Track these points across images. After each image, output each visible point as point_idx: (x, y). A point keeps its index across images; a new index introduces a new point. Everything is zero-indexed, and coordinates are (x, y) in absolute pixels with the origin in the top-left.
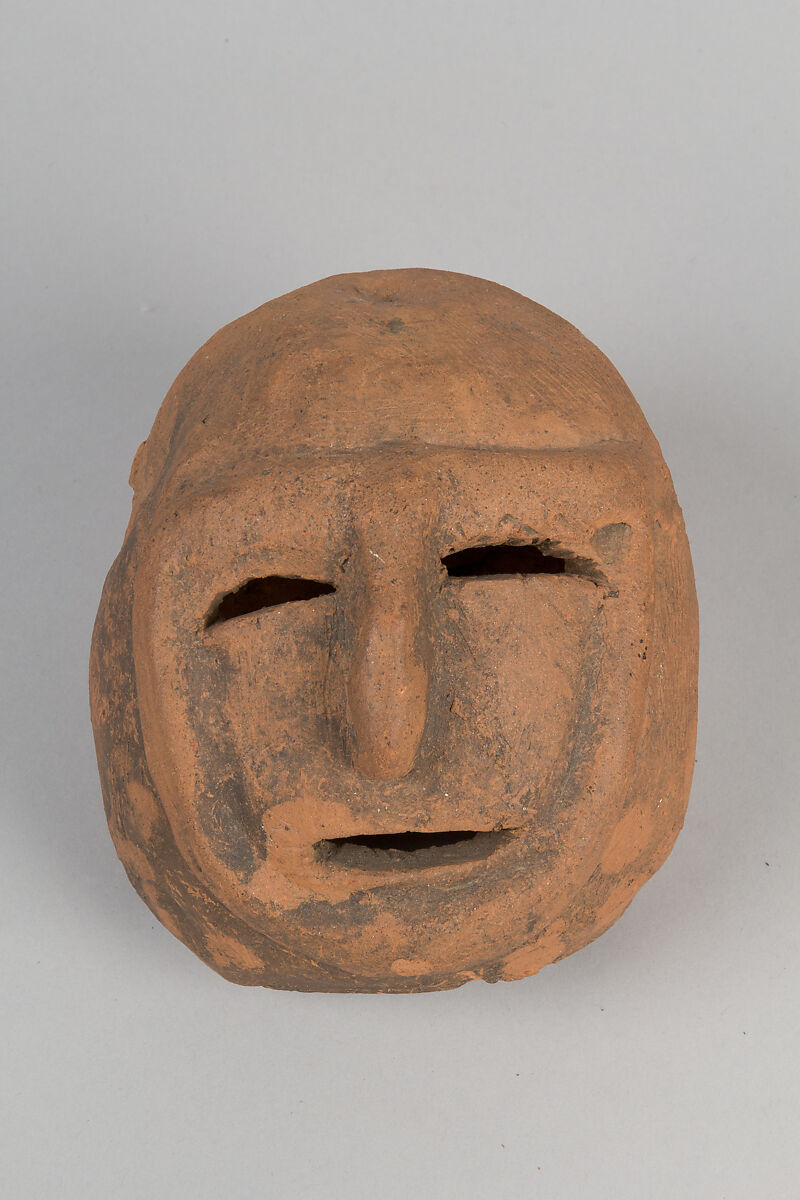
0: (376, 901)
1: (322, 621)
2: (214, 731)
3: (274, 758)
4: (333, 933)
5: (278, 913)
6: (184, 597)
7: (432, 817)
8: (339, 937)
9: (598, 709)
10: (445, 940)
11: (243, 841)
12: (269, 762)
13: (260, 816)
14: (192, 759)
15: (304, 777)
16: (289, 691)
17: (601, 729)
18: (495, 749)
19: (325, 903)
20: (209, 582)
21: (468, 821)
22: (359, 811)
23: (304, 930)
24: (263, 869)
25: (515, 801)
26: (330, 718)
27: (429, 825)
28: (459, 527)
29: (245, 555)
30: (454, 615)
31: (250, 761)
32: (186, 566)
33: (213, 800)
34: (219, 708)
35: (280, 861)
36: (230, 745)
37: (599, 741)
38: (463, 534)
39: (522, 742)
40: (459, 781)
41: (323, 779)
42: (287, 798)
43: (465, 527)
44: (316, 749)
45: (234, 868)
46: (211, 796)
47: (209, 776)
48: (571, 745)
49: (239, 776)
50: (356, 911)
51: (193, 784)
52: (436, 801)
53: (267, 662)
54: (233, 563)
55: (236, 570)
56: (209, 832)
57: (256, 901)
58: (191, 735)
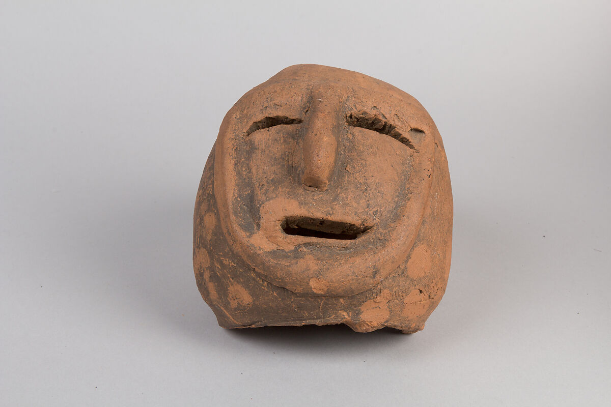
0: (305, 250)
1: (295, 130)
2: (244, 173)
3: (268, 183)
4: (284, 263)
5: (262, 252)
6: (240, 124)
7: (334, 212)
8: (287, 264)
9: (409, 189)
10: (335, 271)
11: (250, 221)
12: (266, 184)
13: (259, 208)
14: (233, 183)
15: (280, 189)
16: (278, 155)
17: (410, 195)
18: (363, 188)
19: (283, 250)
20: (251, 118)
21: (349, 217)
22: (302, 204)
23: (272, 260)
24: (257, 234)
25: (371, 212)
26: (294, 165)
27: (332, 216)
28: (355, 105)
29: (266, 107)
30: (350, 136)
31: (258, 185)
32: (242, 114)
33: (240, 201)
34: (248, 164)
35: (265, 230)
36: (250, 178)
37: (409, 200)
38: (356, 109)
39: (375, 189)
40: (347, 198)
41: (288, 190)
42: (272, 198)
43: (357, 106)
44: (287, 178)
45: (245, 231)
46: (239, 200)
47: (239, 190)
48: (396, 199)
49: (253, 192)
50: (296, 254)
51: (232, 193)
52: (336, 205)
53: (270, 144)
54: (261, 110)
55: (262, 113)
56: (236, 214)
57: (253, 245)
58: (234, 174)
